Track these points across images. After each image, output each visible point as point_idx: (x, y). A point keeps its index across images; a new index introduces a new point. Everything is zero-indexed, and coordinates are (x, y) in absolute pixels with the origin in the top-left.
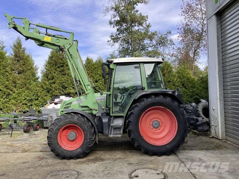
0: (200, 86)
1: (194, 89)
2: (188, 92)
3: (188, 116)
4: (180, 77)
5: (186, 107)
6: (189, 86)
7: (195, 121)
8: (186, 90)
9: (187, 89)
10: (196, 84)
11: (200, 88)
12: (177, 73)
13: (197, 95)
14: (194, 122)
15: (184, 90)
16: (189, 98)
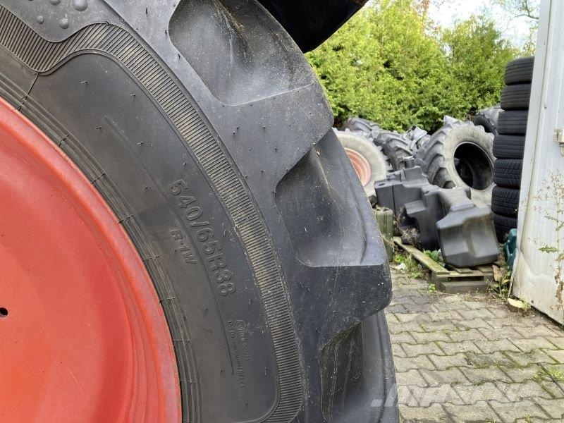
0: (447, 70)
1: (424, 82)
2: (404, 89)
3: (399, 177)
4: (381, 36)
5: (392, 140)
6: (410, 70)
7: (426, 206)
8: (396, 83)
9: (400, 78)
10: (433, 63)
11: (448, 78)
12: (371, 21)
13: (434, 100)
14: (423, 209)
15: (390, 83)
16: (404, 111)
